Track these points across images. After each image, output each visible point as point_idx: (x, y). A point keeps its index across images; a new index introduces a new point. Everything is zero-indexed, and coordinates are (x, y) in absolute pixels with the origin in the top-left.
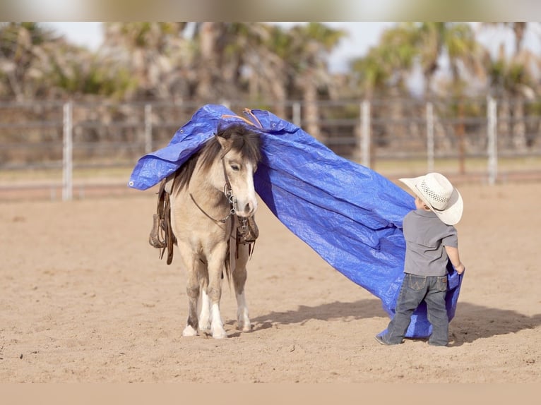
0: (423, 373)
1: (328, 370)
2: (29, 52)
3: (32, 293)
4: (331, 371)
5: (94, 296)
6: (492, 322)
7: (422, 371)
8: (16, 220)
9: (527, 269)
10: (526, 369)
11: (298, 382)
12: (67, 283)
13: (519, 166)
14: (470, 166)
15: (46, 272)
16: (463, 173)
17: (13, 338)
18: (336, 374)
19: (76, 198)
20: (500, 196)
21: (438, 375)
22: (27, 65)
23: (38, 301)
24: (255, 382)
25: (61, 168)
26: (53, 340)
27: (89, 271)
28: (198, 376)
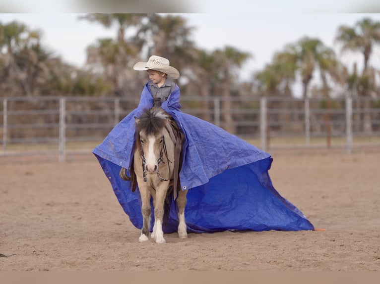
0: (306, 264)
1: (240, 262)
2: (36, 67)
3: (38, 216)
4: (243, 262)
5: (81, 218)
6: (352, 234)
7: (305, 263)
8: (27, 174)
9: (375, 203)
10: (375, 262)
11: (220, 269)
12: (62, 211)
13: (366, 143)
14: (334, 143)
15: (48, 204)
16: (329, 147)
17: (25, 243)
18: (246, 264)
19: (68, 161)
20: (355, 160)
21: (315, 265)
22: (35, 75)
23: (42, 221)
24: (191, 269)
25: (57, 144)
26: (53, 244)
27: (77, 203)
28: (152, 265)
